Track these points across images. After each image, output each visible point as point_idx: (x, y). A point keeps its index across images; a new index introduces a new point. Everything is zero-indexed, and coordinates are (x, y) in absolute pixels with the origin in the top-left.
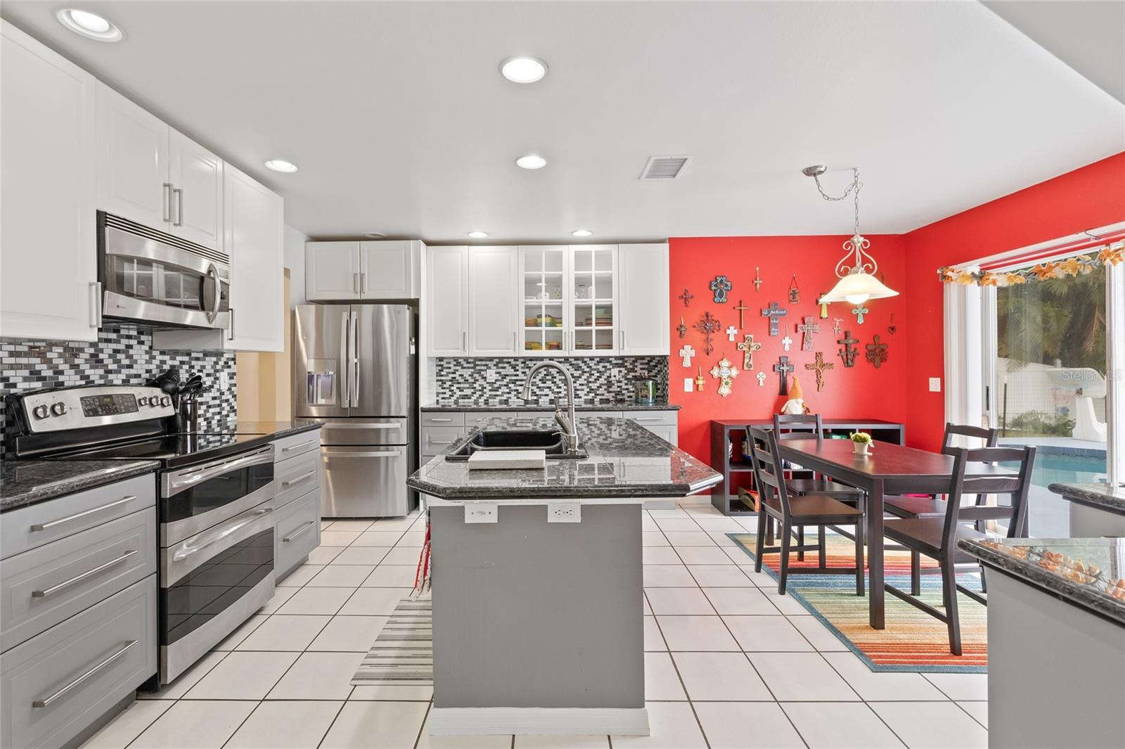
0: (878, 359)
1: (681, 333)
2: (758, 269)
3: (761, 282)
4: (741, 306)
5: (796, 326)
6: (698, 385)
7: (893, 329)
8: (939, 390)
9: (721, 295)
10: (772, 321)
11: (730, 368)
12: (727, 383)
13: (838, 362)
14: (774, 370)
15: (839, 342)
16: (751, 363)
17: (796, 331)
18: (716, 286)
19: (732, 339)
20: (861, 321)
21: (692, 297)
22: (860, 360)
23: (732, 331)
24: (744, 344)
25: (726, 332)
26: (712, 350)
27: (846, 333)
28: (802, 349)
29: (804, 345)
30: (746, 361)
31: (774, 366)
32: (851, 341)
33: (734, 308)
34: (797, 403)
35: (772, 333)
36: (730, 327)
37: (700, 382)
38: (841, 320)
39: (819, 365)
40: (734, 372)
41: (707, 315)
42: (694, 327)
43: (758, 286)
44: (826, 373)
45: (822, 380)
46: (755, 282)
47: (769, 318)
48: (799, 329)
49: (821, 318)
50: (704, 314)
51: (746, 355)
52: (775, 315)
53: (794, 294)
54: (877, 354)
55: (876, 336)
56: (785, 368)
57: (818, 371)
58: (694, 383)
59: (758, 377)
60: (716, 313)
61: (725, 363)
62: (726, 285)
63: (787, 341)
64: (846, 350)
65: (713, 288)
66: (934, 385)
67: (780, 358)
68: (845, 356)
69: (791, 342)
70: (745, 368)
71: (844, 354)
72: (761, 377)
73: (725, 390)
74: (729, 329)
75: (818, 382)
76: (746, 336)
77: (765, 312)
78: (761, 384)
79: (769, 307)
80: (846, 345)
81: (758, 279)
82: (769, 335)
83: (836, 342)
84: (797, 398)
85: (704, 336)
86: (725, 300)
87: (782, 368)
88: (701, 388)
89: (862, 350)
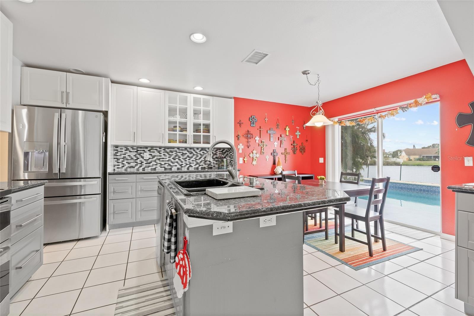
0: (303, 151)
1: (238, 138)
2: (266, 114)
3: (267, 119)
4: (260, 128)
5: (279, 138)
6: (244, 161)
7: (307, 140)
8: (323, 162)
9: (253, 123)
10: (271, 135)
11: (256, 153)
12: (255, 160)
13: (291, 152)
14: (271, 155)
15: (292, 145)
16: (264, 152)
17: (279, 140)
18: (251, 119)
19: (257, 142)
20: (298, 137)
21: (242, 123)
22: (298, 151)
23: (257, 138)
24: (262, 144)
25: (255, 139)
26: (250, 146)
27: (294, 141)
28: (280, 147)
29: (281, 145)
30: (262, 151)
31: (271, 153)
32: (295, 144)
33: (258, 129)
34: (280, 167)
35: (271, 140)
36: (257, 137)
37: (245, 159)
38: (292, 136)
39: (285, 153)
40: (258, 155)
41: (248, 131)
42: (243, 136)
43: (266, 121)
44: (287, 156)
45: (287, 159)
46: (265, 119)
47: (270, 134)
48: (280, 139)
49: (286, 135)
50: (247, 131)
51: (262, 148)
52: (272, 133)
53: (278, 125)
54: (303, 150)
55: (302, 143)
56: (275, 154)
57: (285, 155)
58: (243, 160)
59: (266, 157)
60: (252, 131)
61: (255, 152)
62: (255, 120)
63: (276, 143)
64: (294, 148)
65: (250, 120)
66: (321, 160)
67: (273, 150)
68: (293, 150)
69: (277, 144)
70: (262, 154)
71: (293, 149)
72: (267, 157)
73: (254, 163)
74: (256, 137)
75: (285, 159)
76: (262, 141)
77: (269, 132)
78: (267, 160)
79: (270, 130)
80: (294, 146)
81: (266, 118)
82: (270, 141)
83: (291, 145)
84: (280, 166)
85: (247, 140)
86: (255, 126)
87: (274, 154)
88: (246, 162)
89: (298, 148)
